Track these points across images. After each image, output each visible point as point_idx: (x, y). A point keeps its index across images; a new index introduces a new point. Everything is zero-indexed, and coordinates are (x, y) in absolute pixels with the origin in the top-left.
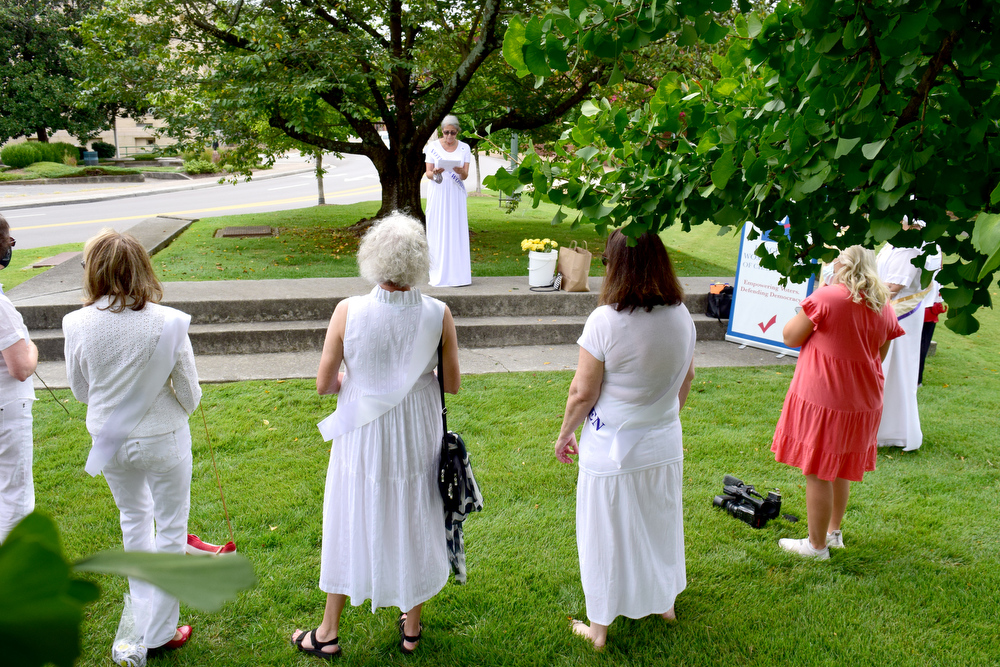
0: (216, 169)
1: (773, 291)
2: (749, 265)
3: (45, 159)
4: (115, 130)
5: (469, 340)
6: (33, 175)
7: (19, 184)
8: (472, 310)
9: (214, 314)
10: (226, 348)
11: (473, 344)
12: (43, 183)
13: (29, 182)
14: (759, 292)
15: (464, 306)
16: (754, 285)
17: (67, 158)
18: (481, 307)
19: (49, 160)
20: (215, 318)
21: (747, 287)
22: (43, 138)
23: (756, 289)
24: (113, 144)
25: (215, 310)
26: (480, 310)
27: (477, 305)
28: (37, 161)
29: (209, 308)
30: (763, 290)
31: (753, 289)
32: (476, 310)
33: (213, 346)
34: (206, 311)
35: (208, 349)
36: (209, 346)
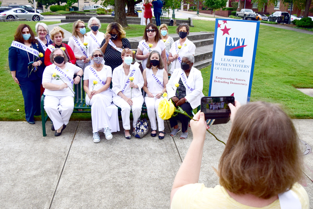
0: (105, 13)
1: (232, 81)
2: (218, 69)
3: (61, 10)
4: (78, 3)
6: (58, 13)
7: (55, 15)
12: (61, 15)
13: (57, 15)
14: (224, 82)
16: (221, 79)
17: (66, 9)
19: (62, 10)
21: (217, 80)
22: (59, 4)
23: (223, 80)
24: (78, 7)
28: (59, 10)
30: (226, 81)
31: (221, 80)
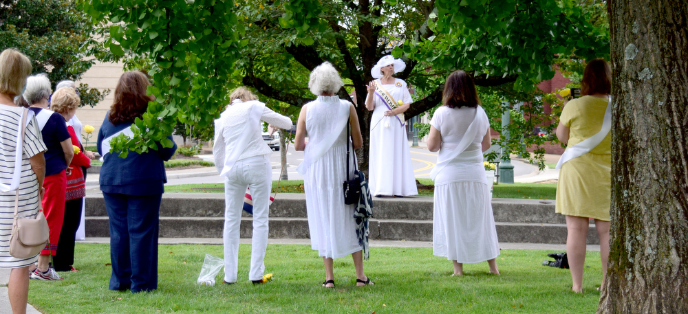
5: (414, 235)
8: (418, 214)
9: (209, 209)
10: (218, 232)
11: (418, 238)
15: (411, 211)
18: (426, 212)
20: (210, 212)
25: (210, 206)
26: (425, 215)
27: (423, 210)
29: (206, 205)
32: (422, 214)
33: (209, 231)
34: (203, 207)
35: (205, 234)
36: (206, 231)
